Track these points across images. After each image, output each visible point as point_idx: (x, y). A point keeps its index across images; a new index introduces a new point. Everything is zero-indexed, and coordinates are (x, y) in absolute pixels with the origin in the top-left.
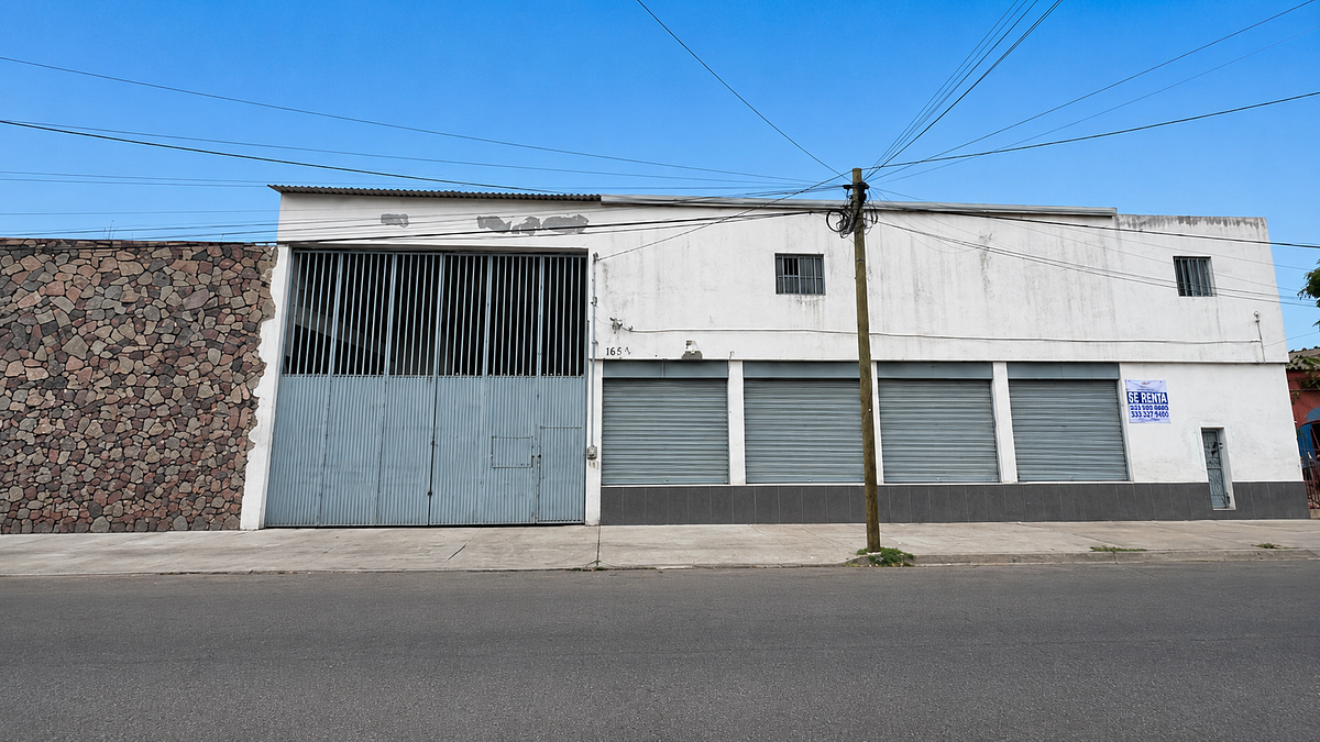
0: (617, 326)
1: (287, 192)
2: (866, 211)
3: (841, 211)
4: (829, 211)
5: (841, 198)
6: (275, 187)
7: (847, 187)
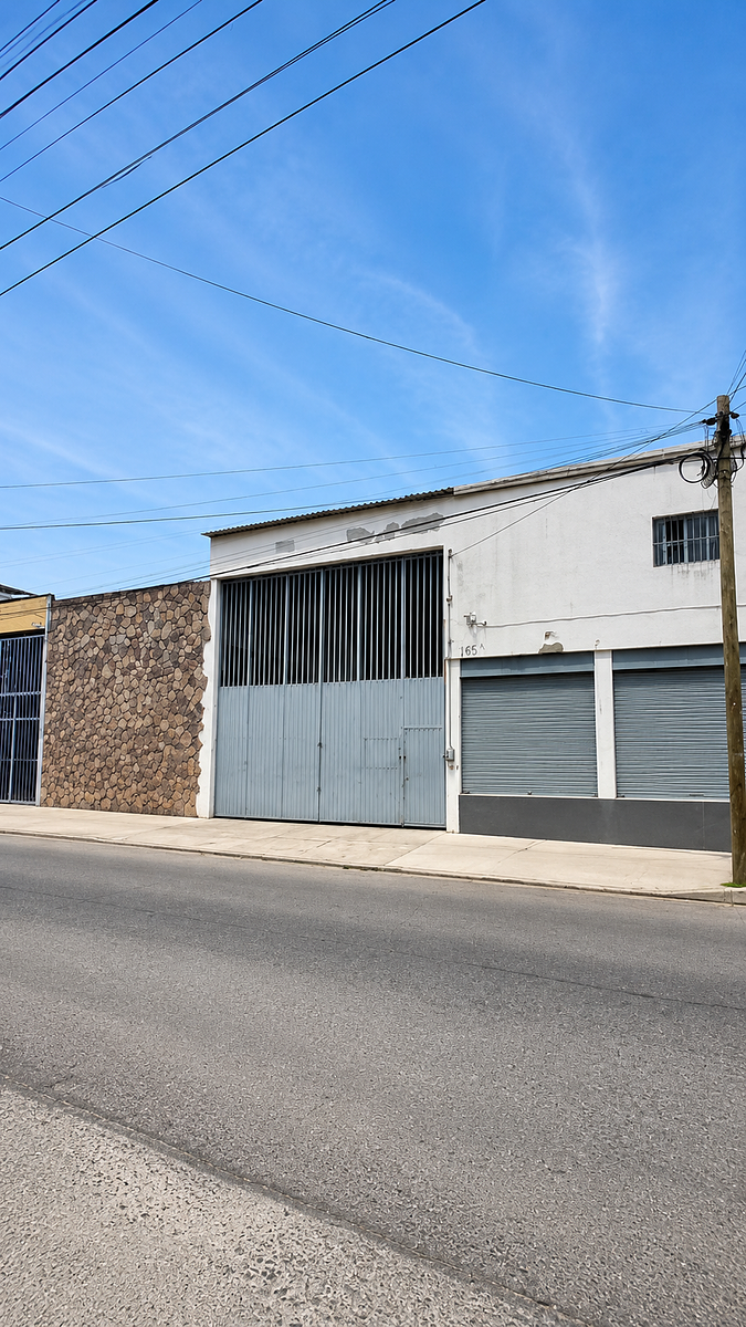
0: (472, 624)
1: (215, 536)
2: (732, 449)
3: (702, 454)
4: (681, 458)
5: (703, 438)
6: (206, 534)
7: (710, 422)
